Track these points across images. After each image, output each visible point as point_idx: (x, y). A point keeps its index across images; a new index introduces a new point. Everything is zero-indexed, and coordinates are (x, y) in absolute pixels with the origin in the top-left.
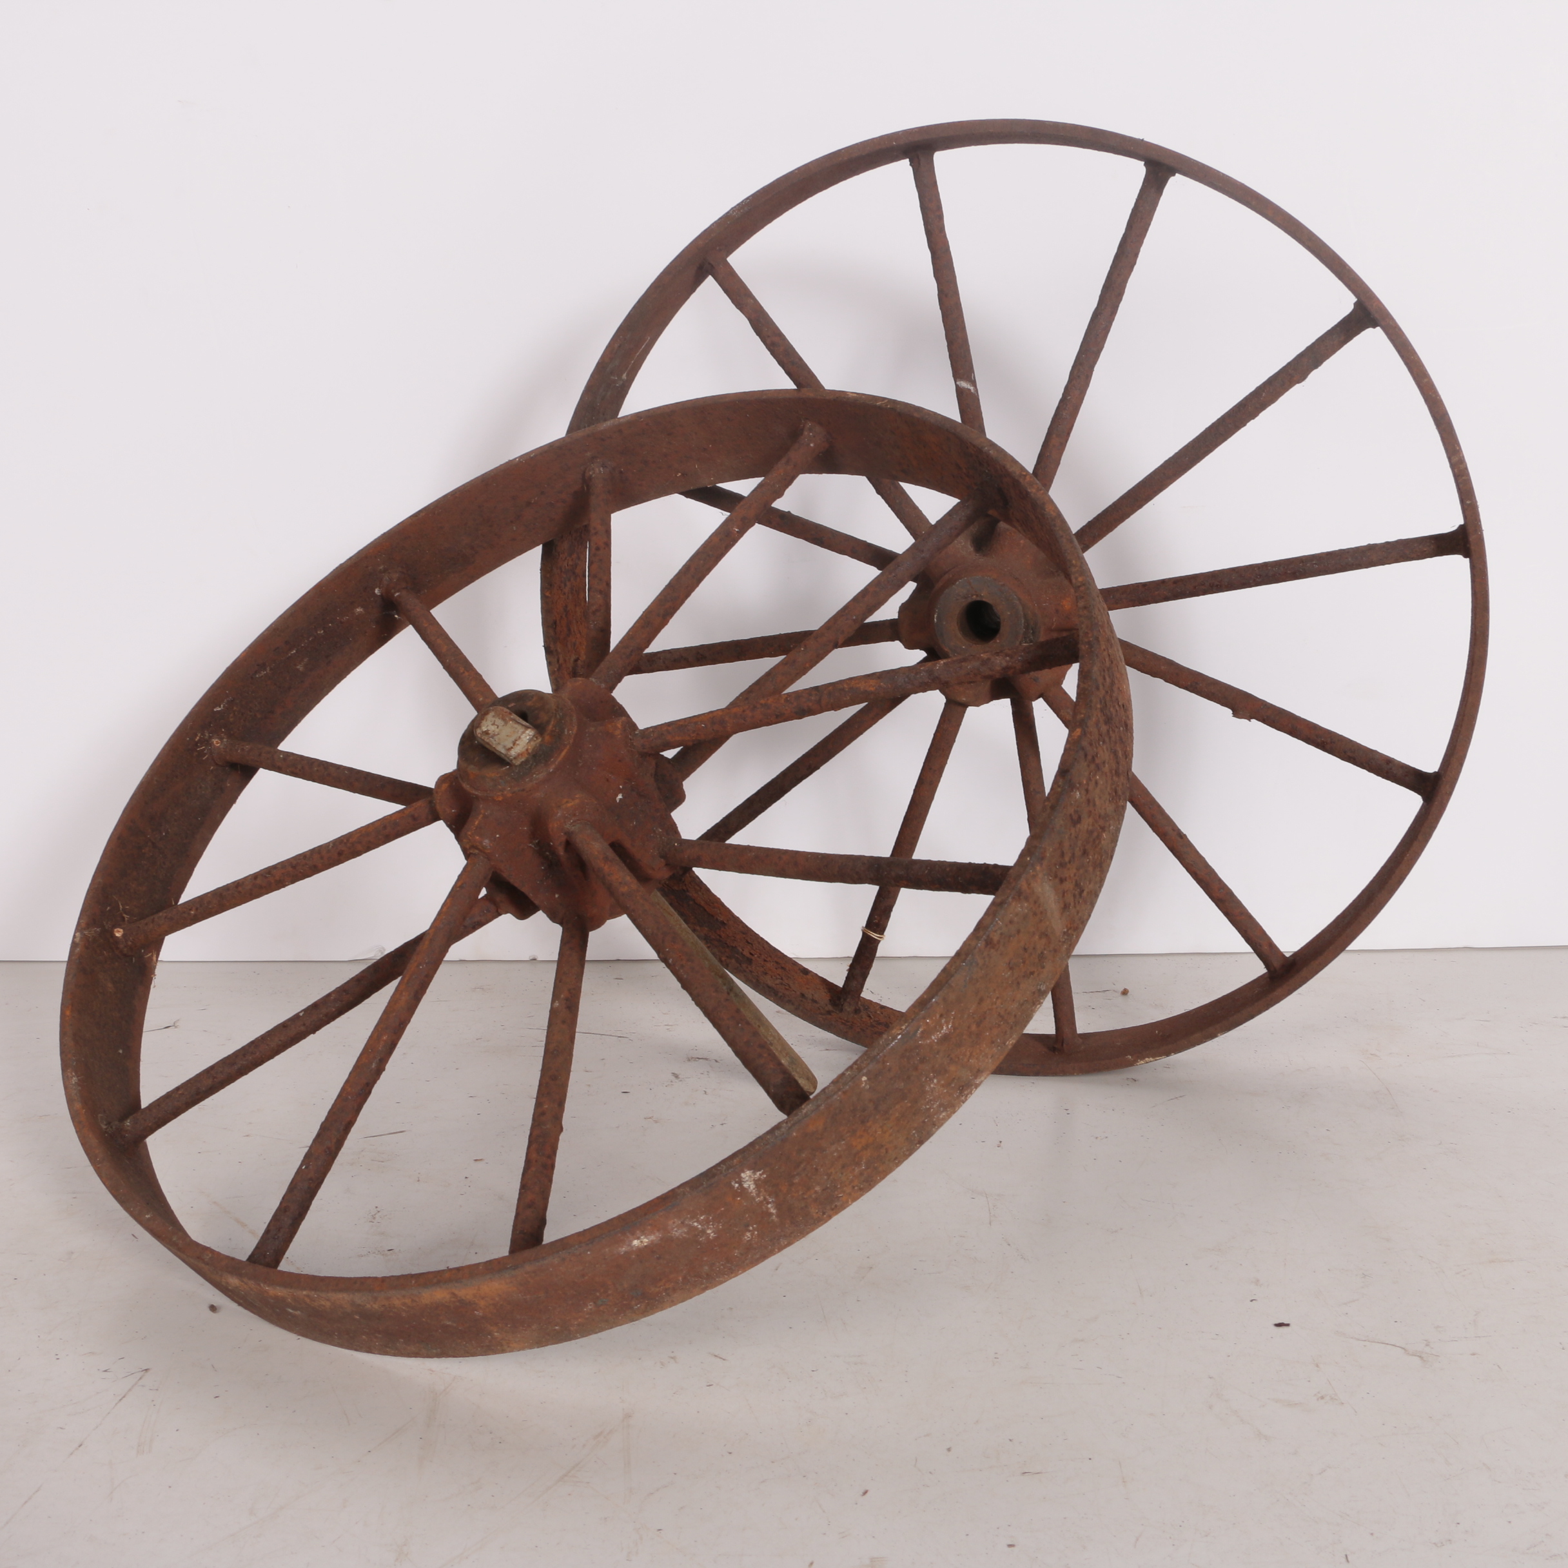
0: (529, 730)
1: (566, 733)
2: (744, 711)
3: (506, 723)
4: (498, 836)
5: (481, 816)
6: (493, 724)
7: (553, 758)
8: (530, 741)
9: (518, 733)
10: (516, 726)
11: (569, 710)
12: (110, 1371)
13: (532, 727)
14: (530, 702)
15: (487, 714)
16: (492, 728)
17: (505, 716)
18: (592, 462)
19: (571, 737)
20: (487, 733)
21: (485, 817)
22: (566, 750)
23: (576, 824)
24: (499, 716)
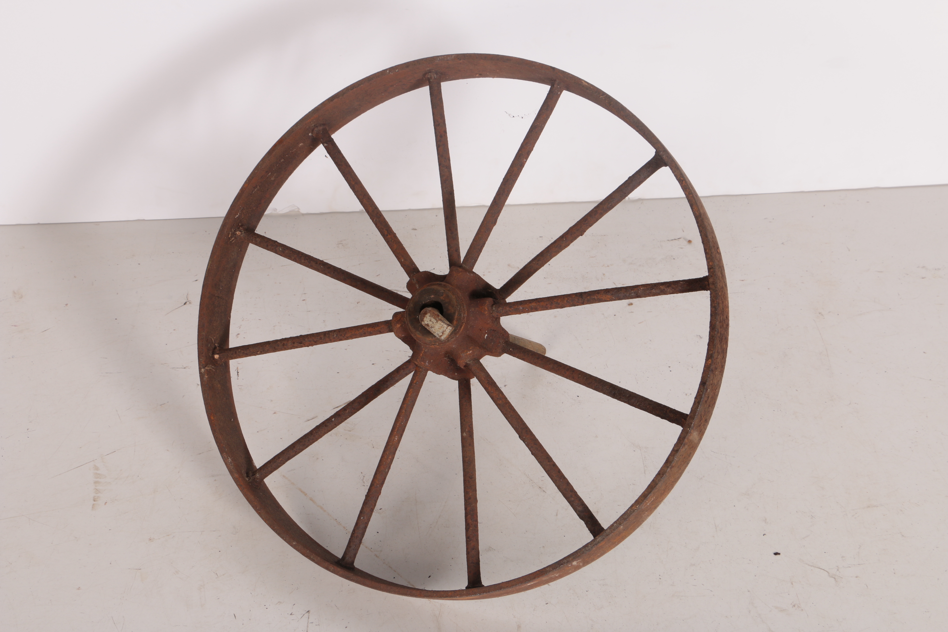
0: (450, 327)
1: (462, 316)
2: (547, 305)
3: (437, 322)
4: (432, 361)
6: (430, 321)
7: (458, 331)
8: (450, 331)
9: (444, 328)
10: (443, 324)
11: (462, 302)
12: (293, 615)
13: (450, 324)
14: (442, 297)
15: (426, 313)
16: (430, 323)
17: (435, 317)
18: (430, 72)
19: (465, 318)
20: (428, 325)
21: (425, 352)
22: (463, 326)
23: (471, 361)
24: (432, 316)
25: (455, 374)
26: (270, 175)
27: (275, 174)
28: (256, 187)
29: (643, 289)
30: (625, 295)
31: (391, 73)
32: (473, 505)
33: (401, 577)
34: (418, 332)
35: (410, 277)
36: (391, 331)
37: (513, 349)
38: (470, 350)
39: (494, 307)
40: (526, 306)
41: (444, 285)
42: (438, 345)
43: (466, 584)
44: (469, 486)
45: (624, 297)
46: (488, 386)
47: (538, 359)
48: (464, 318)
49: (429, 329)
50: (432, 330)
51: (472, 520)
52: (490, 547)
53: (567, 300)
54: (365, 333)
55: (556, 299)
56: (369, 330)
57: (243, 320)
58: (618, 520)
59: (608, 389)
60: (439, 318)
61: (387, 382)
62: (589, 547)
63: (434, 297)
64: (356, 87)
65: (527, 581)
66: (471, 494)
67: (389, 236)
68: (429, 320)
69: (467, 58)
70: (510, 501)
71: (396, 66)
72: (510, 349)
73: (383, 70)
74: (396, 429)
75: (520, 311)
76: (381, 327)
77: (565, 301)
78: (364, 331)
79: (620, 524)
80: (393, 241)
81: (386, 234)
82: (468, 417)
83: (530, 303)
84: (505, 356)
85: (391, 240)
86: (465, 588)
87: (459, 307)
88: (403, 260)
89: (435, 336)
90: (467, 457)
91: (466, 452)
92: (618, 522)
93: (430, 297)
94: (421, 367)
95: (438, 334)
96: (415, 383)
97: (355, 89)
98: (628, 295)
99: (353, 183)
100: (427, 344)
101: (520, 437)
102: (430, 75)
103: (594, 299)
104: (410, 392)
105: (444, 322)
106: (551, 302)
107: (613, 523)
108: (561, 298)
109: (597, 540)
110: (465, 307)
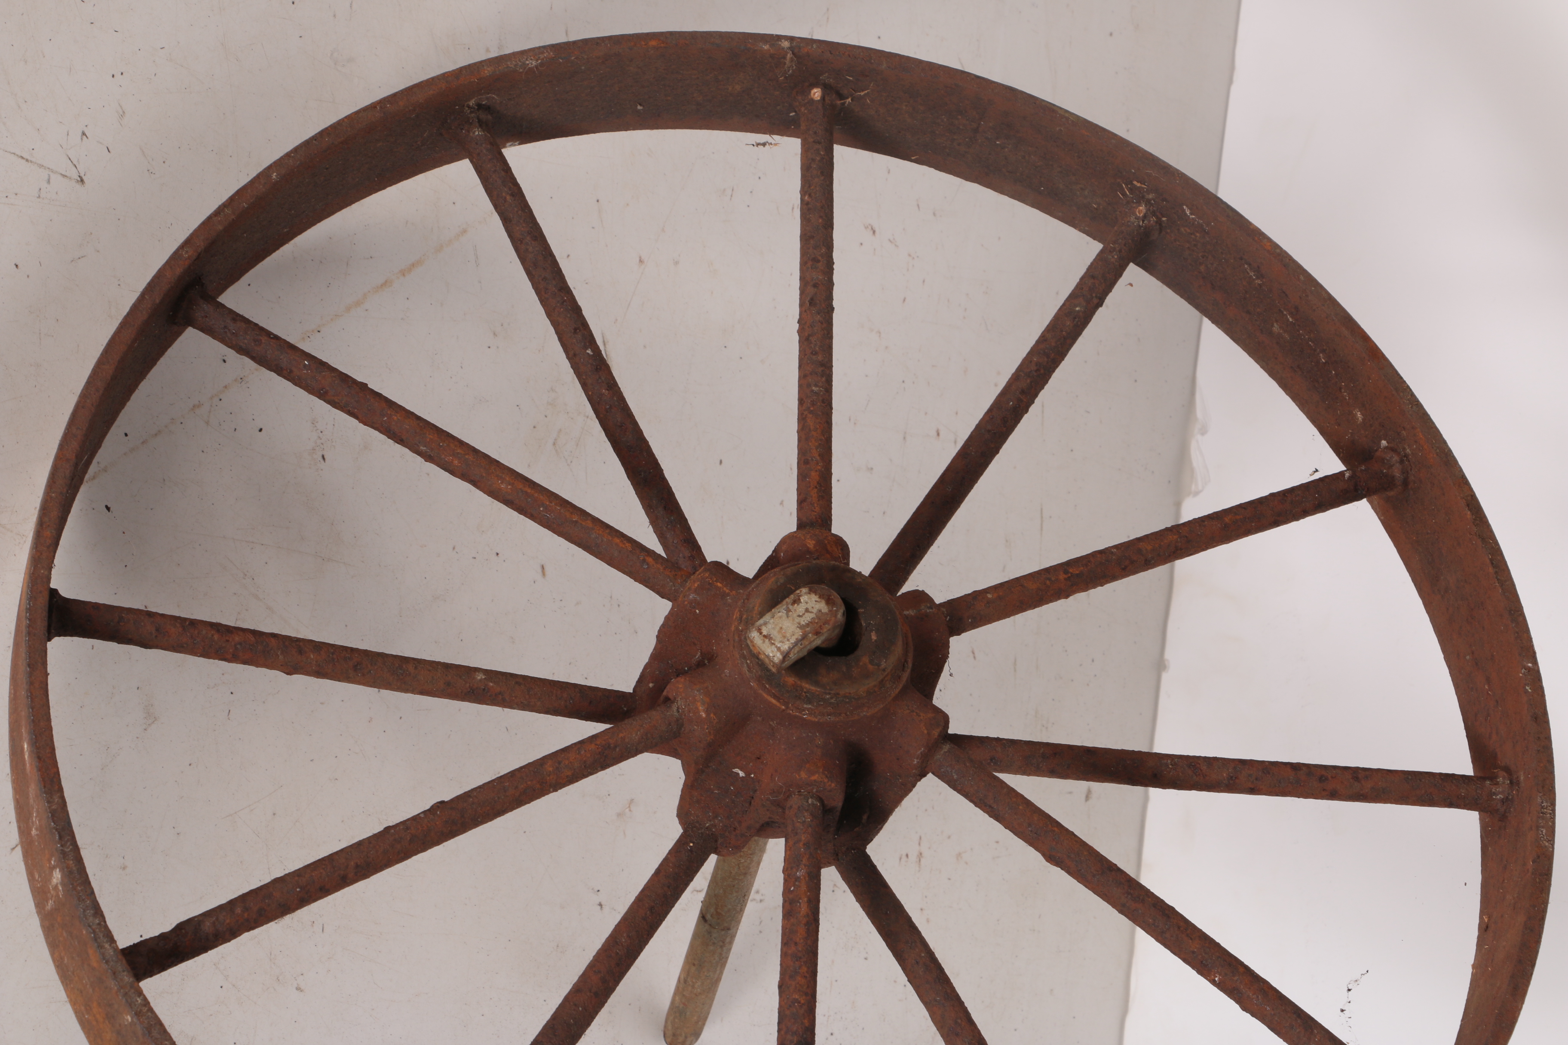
0: (781, 657)
1: (805, 706)
2: (796, 944)
3: (801, 627)
4: (697, 611)
5: (727, 591)
6: (807, 610)
7: (766, 687)
8: (768, 656)
9: (780, 642)
10: (793, 640)
11: (846, 714)
12: (82, 139)
13: (787, 663)
14: (868, 661)
15: (829, 601)
16: (800, 608)
17: (815, 627)
18: (1514, 783)
19: (800, 712)
20: (797, 601)
21: (724, 595)
22: (778, 704)
23: (678, 712)
24: (818, 617)
25: (652, 683)
26: (1288, 320)
27: (1286, 336)
28: (1260, 276)
31: (1523, 670)
32: (281, 657)
33: (125, 454)
34: (782, 581)
35: (942, 605)
36: (801, 525)
37: (691, 851)
38: (707, 712)
39: (815, 802)
40: (804, 888)
41: (899, 677)
42: (737, 629)
43: (65, 592)
44: (335, 656)
46: (598, 743)
47: (651, 909)
48: (798, 709)
49: (784, 602)
50: (780, 612)
51: (240, 644)
52: (156, 719)
54: (806, 462)
55: (807, 972)
56: (813, 474)
57: (910, 255)
58: (151, 1010)
60: (810, 635)
61: (665, 508)
62: (91, 919)
63: (872, 640)
64: (1496, 573)
65: (36, 737)
66: (312, 656)
67: (1062, 576)
68: (809, 606)
69: (1537, 880)
70: (274, 814)
71: (1541, 689)
72: (693, 843)
73: (1534, 653)
74: (529, 491)
75: (792, 868)
76: (816, 505)
77: (797, 997)
78: (813, 460)
79: (138, 1014)
80: (1048, 582)
81: (1071, 570)
82: (527, 697)
83: (809, 901)
84: (676, 831)
85: (1050, 579)
86: (53, 585)
87: (832, 701)
88: (989, 596)
89: (762, 615)
90: (416, 668)
91: (429, 671)
92: (145, 1009)
93: (872, 631)
94: (687, 582)
95: (765, 624)
96: (644, 560)
97: (1491, 570)
99: (1227, 520)
100: (746, 601)
101: (442, 802)
102: (1504, 783)
104: (625, 542)
105: (796, 644)
106: (800, 958)
107: (144, 996)
108: (808, 987)
109: (107, 942)
110: (828, 718)
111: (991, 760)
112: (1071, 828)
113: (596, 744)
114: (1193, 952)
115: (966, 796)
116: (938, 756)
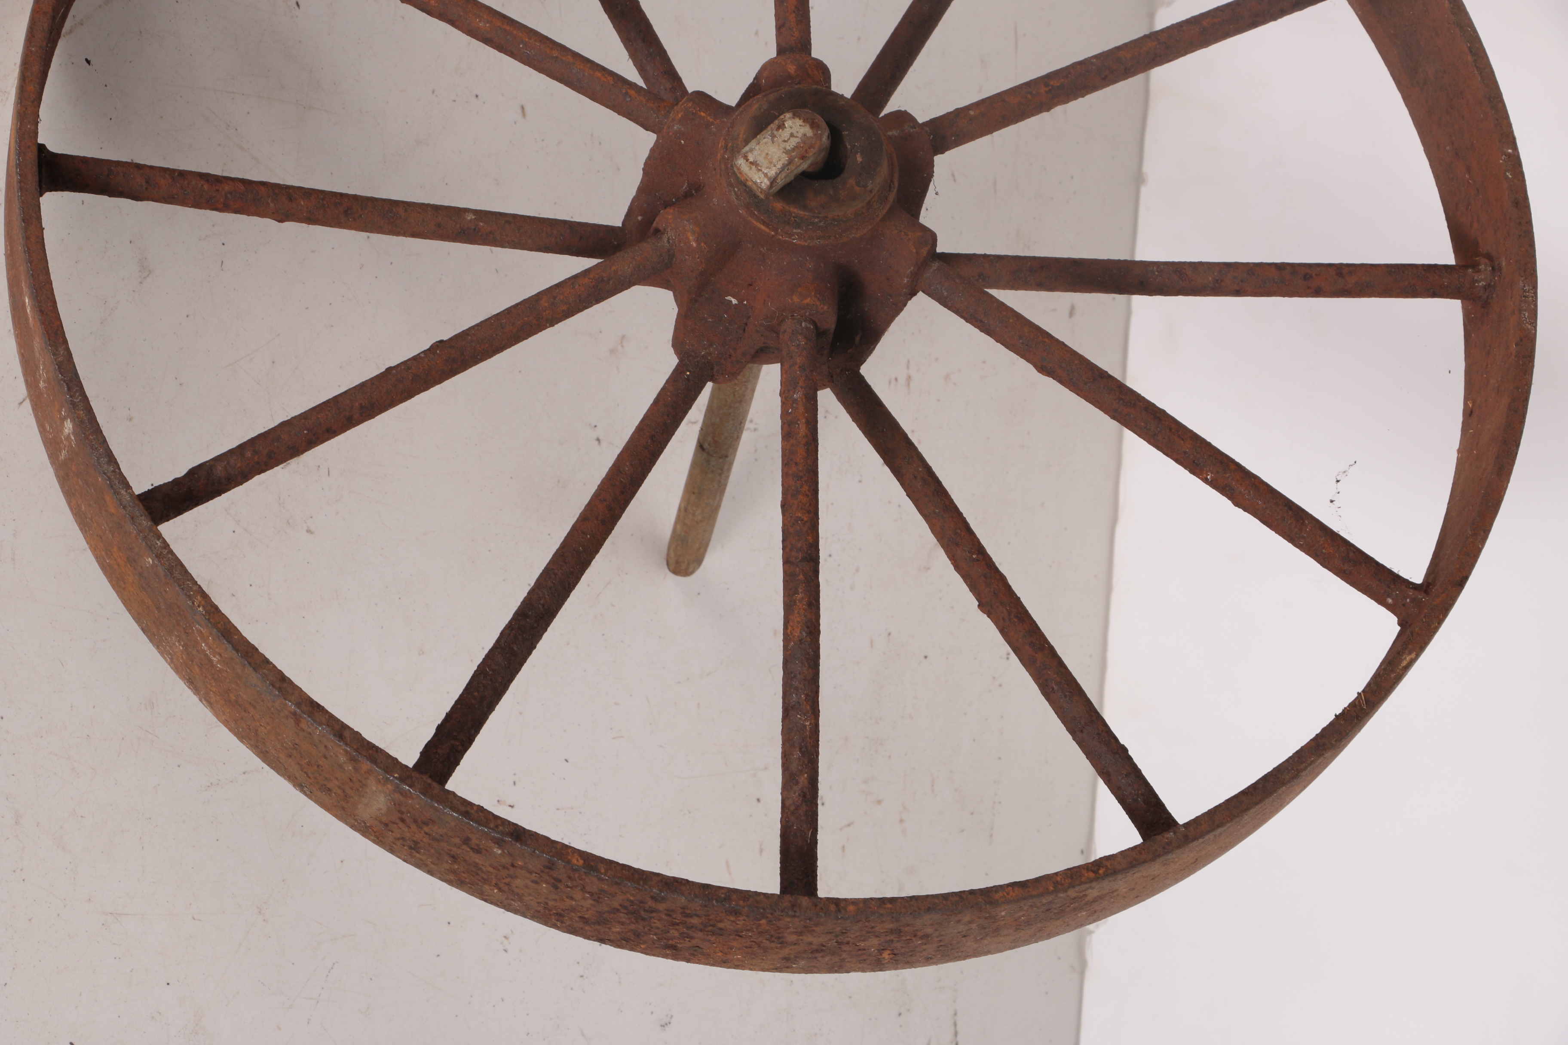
0: (768, 183)
1: (794, 231)
2: (796, 464)
3: (787, 152)
4: (682, 142)
5: (711, 120)
6: (792, 135)
7: (755, 213)
8: (755, 183)
9: (767, 168)
10: (779, 166)
11: (835, 236)
13: (775, 189)
14: (854, 183)
15: (813, 125)
16: (785, 134)
17: (801, 151)
18: (1496, 269)
19: (790, 237)
20: (781, 126)
21: (708, 124)
22: (767, 230)
23: (669, 242)
24: (803, 141)
25: (641, 215)
29: (805, 726)
30: (795, 676)
31: (1503, 157)
32: (272, 205)
33: (100, 7)
34: (765, 107)
35: (925, 124)
36: (780, 51)
37: (688, 379)
38: (697, 241)
39: (808, 326)
40: (801, 409)
41: (886, 198)
42: (723, 157)
43: (54, 147)
44: (325, 202)
45: (791, 673)
46: (592, 276)
47: (652, 437)
48: (788, 234)
49: (769, 128)
50: (765, 138)
51: (230, 193)
52: (150, 272)
53: (802, 520)
55: (808, 491)
58: (171, 552)
59: (542, 602)
60: (796, 159)
61: (643, 40)
62: (106, 466)
63: (857, 162)
64: (1475, 61)
65: (36, 290)
66: (302, 203)
67: (1043, 89)
68: (794, 131)
69: (1521, 362)
70: (273, 362)
71: (1522, 174)
72: (690, 372)
73: (1514, 139)
75: (788, 391)
76: (794, 30)
79: (158, 556)
80: (1029, 96)
81: (1051, 83)
82: (518, 235)
83: (807, 422)
86: (40, 141)
87: (821, 224)
88: (972, 113)
89: (747, 142)
90: (406, 211)
91: (419, 213)
92: (165, 552)
93: (857, 152)
94: (670, 113)
95: (751, 150)
96: (627, 93)
97: (1470, 58)
98: (796, 683)
99: (1205, 24)
100: (730, 129)
101: (441, 342)
102: (1486, 270)
103: (796, 592)
104: (607, 75)
105: (782, 169)
106: (801, 477)
107: (163, 538)
108: (810, 505)
109: (123, 489)
110: (817, 242)
111: (979, 276)
112: (1061, 338)
113: (589, 278)
114: (1185, 453)
115: (957, 312)
116: (928, 275)
